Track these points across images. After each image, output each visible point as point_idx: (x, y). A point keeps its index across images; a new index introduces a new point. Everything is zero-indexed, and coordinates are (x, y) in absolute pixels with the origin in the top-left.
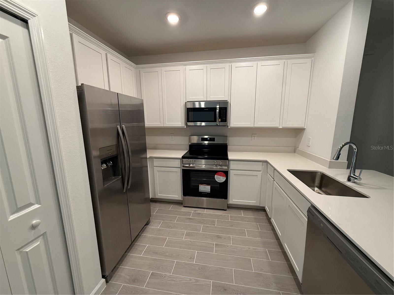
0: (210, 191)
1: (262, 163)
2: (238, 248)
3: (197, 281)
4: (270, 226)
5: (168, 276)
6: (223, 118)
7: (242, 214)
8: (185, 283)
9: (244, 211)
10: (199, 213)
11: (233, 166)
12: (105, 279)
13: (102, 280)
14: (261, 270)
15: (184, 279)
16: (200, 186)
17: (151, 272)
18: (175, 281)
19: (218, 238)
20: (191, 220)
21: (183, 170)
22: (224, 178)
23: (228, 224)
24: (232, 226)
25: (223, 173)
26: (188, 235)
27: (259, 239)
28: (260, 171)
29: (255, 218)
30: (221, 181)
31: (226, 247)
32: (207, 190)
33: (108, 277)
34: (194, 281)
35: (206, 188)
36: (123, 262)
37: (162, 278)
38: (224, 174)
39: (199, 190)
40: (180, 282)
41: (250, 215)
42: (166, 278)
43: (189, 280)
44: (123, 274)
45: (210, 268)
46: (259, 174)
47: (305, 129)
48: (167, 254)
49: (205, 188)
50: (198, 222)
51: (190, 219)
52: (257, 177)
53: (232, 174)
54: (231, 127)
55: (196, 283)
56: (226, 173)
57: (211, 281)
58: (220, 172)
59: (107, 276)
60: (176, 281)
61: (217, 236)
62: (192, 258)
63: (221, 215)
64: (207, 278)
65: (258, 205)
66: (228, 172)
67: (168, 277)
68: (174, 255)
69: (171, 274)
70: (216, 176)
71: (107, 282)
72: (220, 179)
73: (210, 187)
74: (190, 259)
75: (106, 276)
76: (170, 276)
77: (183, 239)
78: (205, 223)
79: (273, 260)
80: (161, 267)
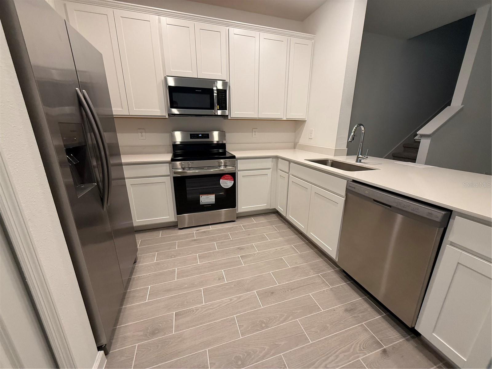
0: (214, 201)
1: (271, 159)
2: (267, 253)
3: (240, 297)
4: (285, 225)
5: (201, 307)
6: (221, 104)
7: (254, 221)
8: (226, 305)
9: (255, 218)
10: (204, 232)
11: (241, 165)
12: (103, 351)
13: (98, 355)
14: (296, 264)
15: (223, 302)
16: (201, 197)
17: (173, 313)
18: (212, 309)
19: (240, 250)
20: (198, 241)
21: (175, 179)
22: (231, 181)
23: (244, 233)
24: (249, 235)
25: (230, 176)
26: (202, 257)
27: (281, 239)
28: (269, 169)
29: (269, 221)
30: (228, 186)
31: (253, 255)
32: (210, 201)
33: (107, 347)
34: (236, 299)
35: (210, 198)
37: (194, 312)
38: (232, 177)
39: (201, 202)
40: (220, 307)
41: (262, 220)
42: (199, 311)
43: (230, 300)
44: (128, 334)
45: (247, 280)
46: (269, 172)
47: (306, 121)
48: (186, 286)
49: (208, 199)
50: (208, 240)
51: (195, 240)
52: (267, 176)
53: (240, 176)
54: (231, 118)
55: (239, 300)
56: (233, 176)
57: (254, 291)
58: (226, 175)
59: (106, 345)
60: (214, 308)
61: (238, 248)
62: (221, 279)
63: (232, 227)
64: (248, 290)
65: (269, 207)
66: (235, 173)
68: (196, 283)
69: (204, 304)
70: (221, 180)
71: (106, 354)
72: (226, 184)
73: (214, 195)
74: (219, 280)
75: (103, 345)
76: (203, 307)
77: (199, 263)
78: (217, 239)
79: (301, 252)
80: (186, 302)
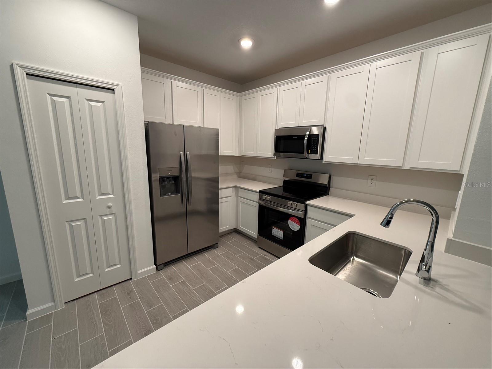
0: (282, 237)
8: (195, 300)
10: (266, 259)
11: (310, 213)
13: (153, 266)
15: (197, 297)
16: (274, 228)
17: (183, 280)
18: (190, 294)
20: (252, 261)
22: (298, 225)
25: (297, 220)
26: (235, 271)
30: (295, 229)
32: (280, 236)
35: (279, 232)
36: (176, 264)
38: (299, 222)
39: (272, 233)
40: (193, 298)
42: (187, 289)
44: (169, 271)
48: (205, 275)
50: (256, 265)
53: (309, 224)
54: (325, 161)
56: (302, 221)
58: (294, 218)
66: (305, 219)
67: (190, 289)
69: (193, 289)
70: (289, 221)
72: (294, 226)
73: (283, 232)
76: (191, 290)
77: (228, 272)
